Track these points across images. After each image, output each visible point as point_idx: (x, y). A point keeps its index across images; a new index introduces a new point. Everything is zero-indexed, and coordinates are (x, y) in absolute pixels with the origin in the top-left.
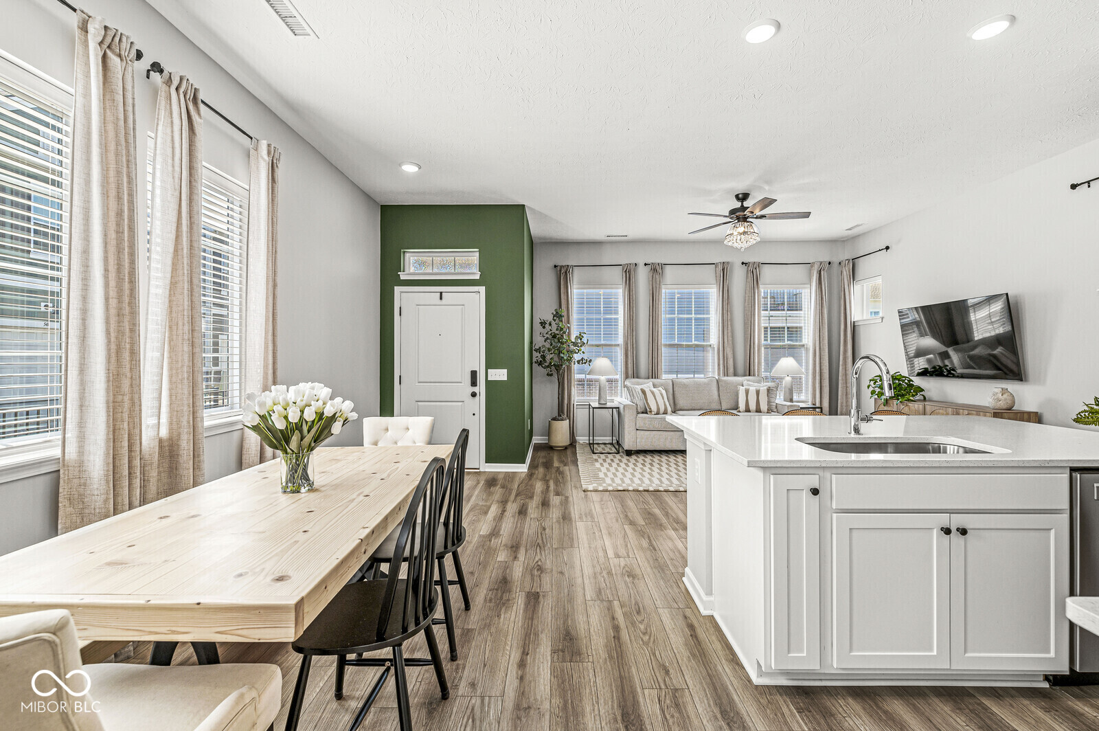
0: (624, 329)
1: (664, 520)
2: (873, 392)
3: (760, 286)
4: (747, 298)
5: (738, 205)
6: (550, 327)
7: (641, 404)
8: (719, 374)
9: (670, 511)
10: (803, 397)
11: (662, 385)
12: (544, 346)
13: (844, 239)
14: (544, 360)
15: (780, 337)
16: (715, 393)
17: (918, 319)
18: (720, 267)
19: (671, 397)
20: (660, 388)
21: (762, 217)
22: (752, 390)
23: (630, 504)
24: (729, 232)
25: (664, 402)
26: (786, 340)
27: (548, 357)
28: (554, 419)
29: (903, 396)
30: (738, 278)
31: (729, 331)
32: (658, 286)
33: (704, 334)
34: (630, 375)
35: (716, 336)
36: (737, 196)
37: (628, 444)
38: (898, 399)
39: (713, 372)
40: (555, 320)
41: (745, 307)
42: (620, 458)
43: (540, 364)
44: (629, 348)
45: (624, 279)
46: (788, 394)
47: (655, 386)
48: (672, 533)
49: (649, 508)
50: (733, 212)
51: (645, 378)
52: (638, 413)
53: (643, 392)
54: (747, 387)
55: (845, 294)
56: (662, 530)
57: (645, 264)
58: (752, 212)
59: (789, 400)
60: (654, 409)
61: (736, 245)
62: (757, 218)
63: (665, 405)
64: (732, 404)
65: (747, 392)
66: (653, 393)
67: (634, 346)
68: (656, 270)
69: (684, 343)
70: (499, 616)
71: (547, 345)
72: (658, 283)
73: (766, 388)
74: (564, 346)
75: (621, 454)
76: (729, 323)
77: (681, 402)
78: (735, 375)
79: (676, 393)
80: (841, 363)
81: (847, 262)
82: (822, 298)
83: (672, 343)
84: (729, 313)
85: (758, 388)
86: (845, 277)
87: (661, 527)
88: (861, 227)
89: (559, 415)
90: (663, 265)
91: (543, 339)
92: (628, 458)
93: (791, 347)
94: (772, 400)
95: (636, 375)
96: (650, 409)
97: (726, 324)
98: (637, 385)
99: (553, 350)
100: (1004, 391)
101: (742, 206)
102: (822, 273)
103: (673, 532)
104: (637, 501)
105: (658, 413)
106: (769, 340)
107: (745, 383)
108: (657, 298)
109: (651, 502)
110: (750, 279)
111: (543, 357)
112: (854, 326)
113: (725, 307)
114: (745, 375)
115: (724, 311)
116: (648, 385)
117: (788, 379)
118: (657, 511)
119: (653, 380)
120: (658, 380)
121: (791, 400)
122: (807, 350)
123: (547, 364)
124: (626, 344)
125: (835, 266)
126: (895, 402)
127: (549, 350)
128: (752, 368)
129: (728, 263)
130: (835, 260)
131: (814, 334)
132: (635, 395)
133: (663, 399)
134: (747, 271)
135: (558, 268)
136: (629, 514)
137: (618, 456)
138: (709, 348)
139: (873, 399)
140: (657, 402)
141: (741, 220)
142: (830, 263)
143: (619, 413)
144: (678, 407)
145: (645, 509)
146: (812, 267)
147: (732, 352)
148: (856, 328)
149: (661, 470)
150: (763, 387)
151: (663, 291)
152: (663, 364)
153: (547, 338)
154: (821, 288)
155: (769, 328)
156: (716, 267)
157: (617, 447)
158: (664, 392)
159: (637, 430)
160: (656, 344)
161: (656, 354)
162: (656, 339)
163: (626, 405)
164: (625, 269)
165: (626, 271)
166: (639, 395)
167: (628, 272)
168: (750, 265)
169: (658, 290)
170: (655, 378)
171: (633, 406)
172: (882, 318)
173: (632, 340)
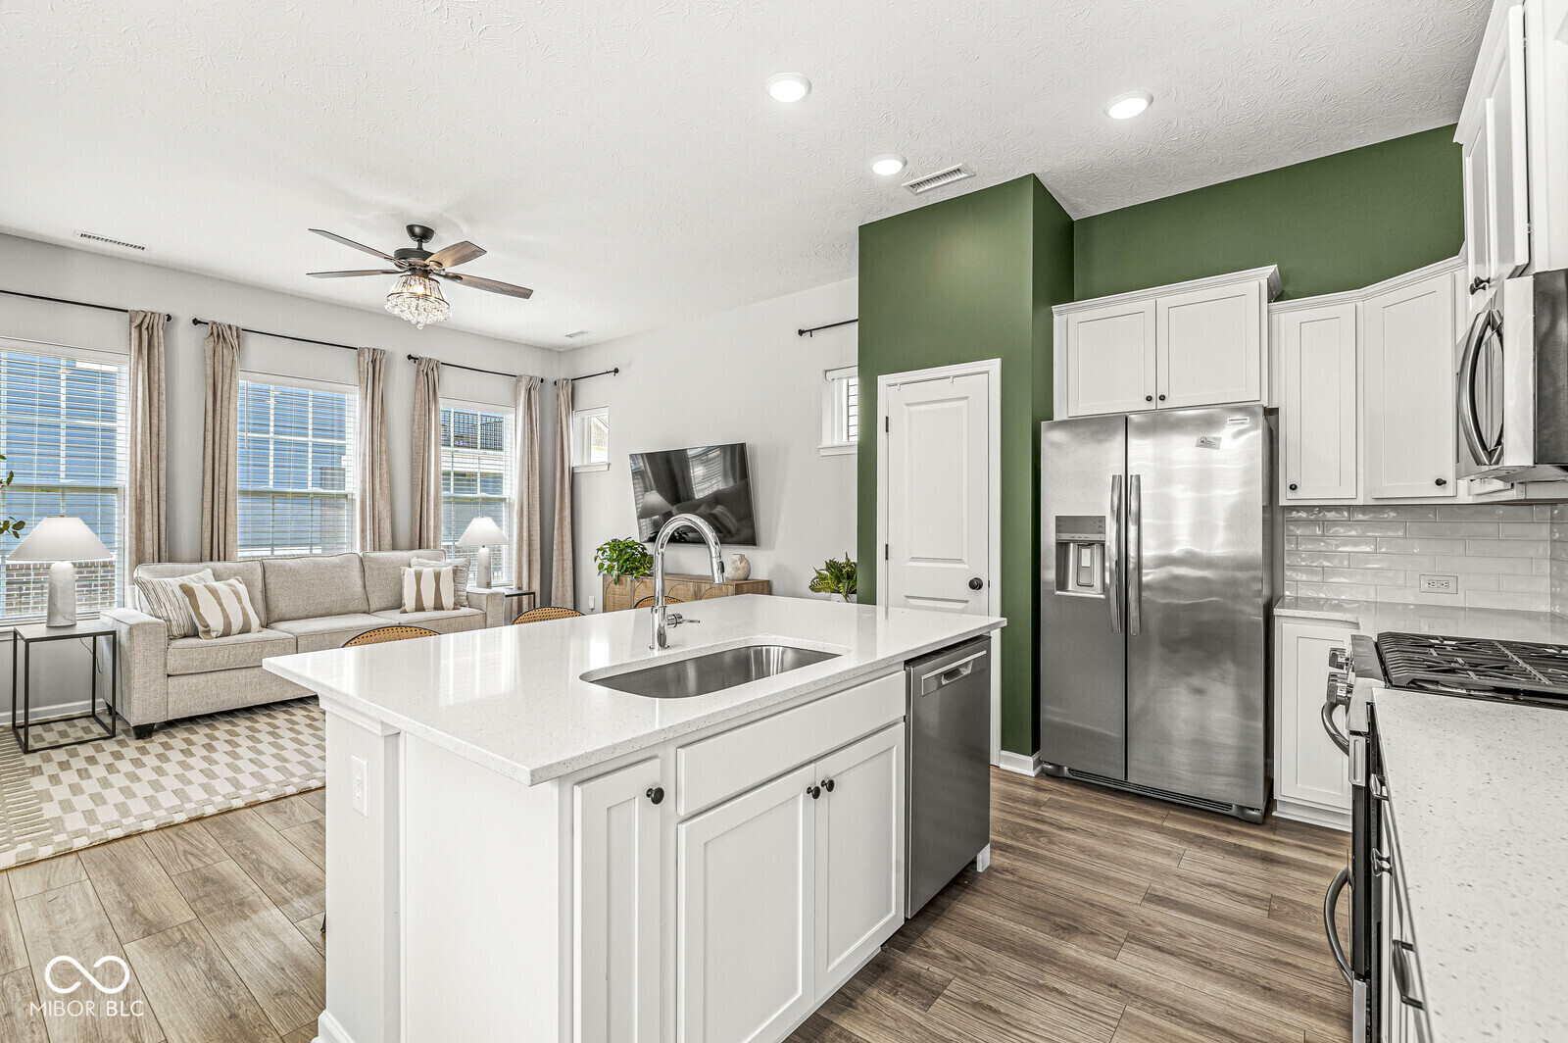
0: (134, 454)
1: (248, 887)
2: (601, 566)
3: (440, 400)
4: (417, 417)
5: (413, 245)
7: (179, 618)
8: (363, 548)
9: (264, 856)
10: (504, 580)
11: (236, 574)
13: (562, 350)
15: (469, 485)
16: (359, 582)
17: (643, 468)
18: (367, 357)
19: (259, 596)
20: (232, 581)
21: (456, 277)
22: (428, 572)
23: (148, 870)
24: (393, 289)
25: (243, 608)
26: (479, 489)
29: (637, 568)
30: (401, 383)
31: (384, 471)
32: (227, 372)
33: (331, 473)
34: (148, 556)
35: (358, 480)
36: (410, 228)
37: (138, 713)
38: (632, 574)
39: (352, 544)
41: (412, 432)
42: (117, 748)
44: (148, 497)
45: (136, 342)
46: (483, 576)
47: (217, 577)
48: (273, 916)
49: (207, 865)
50: (403, 254)
51: (192, 561)
52: (172, 638)
53: (188, 591)
54: (419, 568)
55: (562, 428)
56: (246, 918)
57: (196, 322)
58: (439, 264)
59: (484, 584)
60: (216, 623)
61: (407, 316)
62: (446, 276)
63: (245, 614)
64: (391, 600)
65: (418, 576)
66: (213, 592)
67: (163, 492)
68: (222, 338)
69: (290, 490)
72: (229, 364)
73: (450, 568)
75: (122, 737)
76: (384, 457)
77: (282, 604)
78: (394, 547)
79: (271, 586)
80: (556, 526)
81: (565, 382)
82: (532, 430)
83: (262, 488)
84: (383, 440)
85: (437, 569)
86: (563, 404)
87: (241, 908)
88: (584, 337)
90: (241, 332)
92: (141, 743)
93: (487, 501)
94: (461, 587)
95: (166, 553)
96: (207, 626)
97: (377, 458)
98: (169, 579)
100: (742, 558)
101: (420, 248)
102: (532, 392)
103: (275, 911)
104: (167, 854)
105: (226, 633)
106: (452, 489)
107: (413, 561)
108: (226, 396)
109: (212, 845)
110: (422, 385)
112: (573, 474)
113: (377, 428)
114: (412, 548)
115: (375, 436)
116: (200, 576)
117: (484, 552)
118: (228, 867)
119: (216, 565)
120: (226, 564)
121: (489, 585)
122: (510, 506)
124: (139, 488)
125: (549, 384)
126: (629, 578)
128: (425, 535)
129: (383, 352)
130: (550, 378)
131: (521, 483)
132: (163, 599)
133: (240, 601)
134: (418, 372)
136: (143, 904)
137: (110, 746)
138: (343, 501)
139: (601, 577)
140: (223, 610)
141: (418, 272)
142: (542, 381)
143: (115, 645)
144: (275, 615)
145: (194, 871)
146: (518, 381)
147: (388, 508)
148: (576, 476)
149: (235, 756)
150: (446, 566)
151: (242, 383)
152: (238, 531)
154: (531, 415)
155: (452, 474)
156: (359, 355)
157: (108, 720)
158: (242, 589)
159: (168, 676)
160: (222, 490)
161: (222, 511)
162: (223, 478)
163: (137, 625)
164: (138, 322)
165: (140, 326)
166: (174, 600)
167: (147, 328)
168: (424, 362)
169: (228, 381)
170: (219, 560)
171: (159, 624)
172: (609, 465)
173: (155, 481)
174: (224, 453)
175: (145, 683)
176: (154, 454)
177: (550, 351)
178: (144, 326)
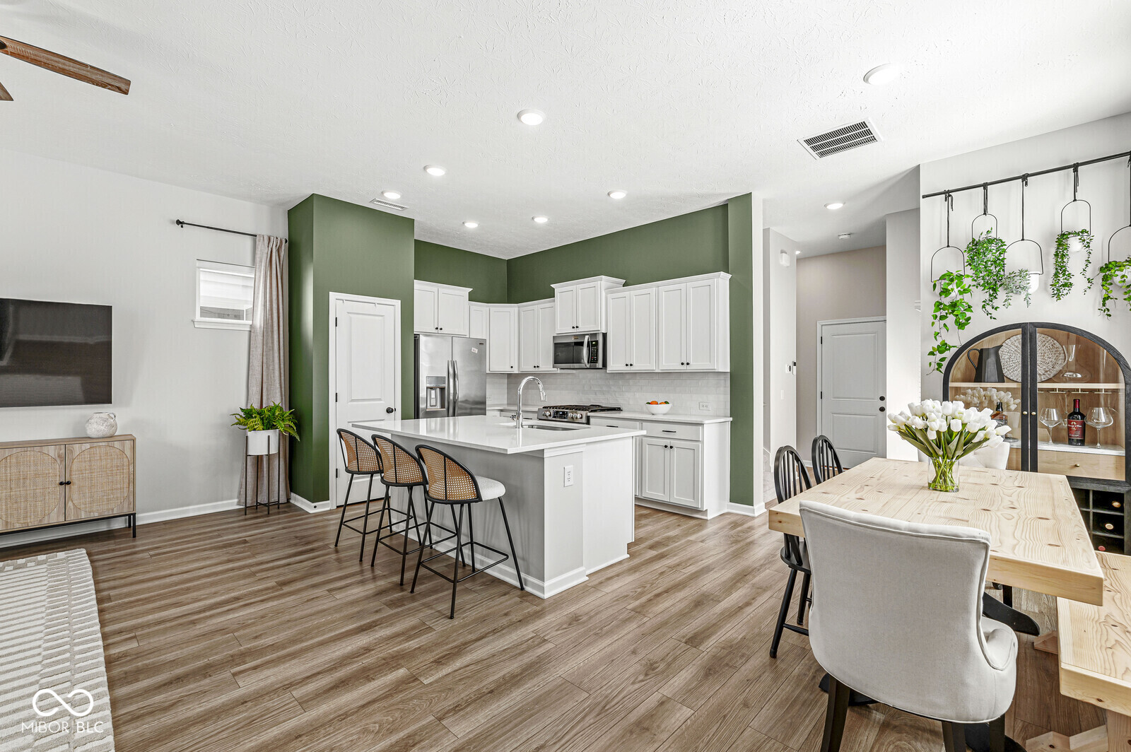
70: (744, 638)
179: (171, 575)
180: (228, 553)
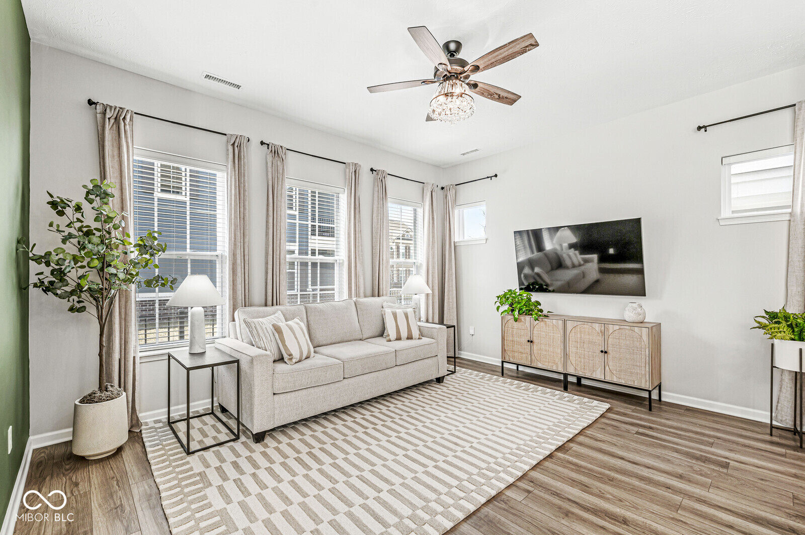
3: (388, 198)
6: (78, 215)
8: (350, 295)
12: (58, 251)
13: (445, 167)
14: (62, 280)
16: (356, 319)
18: (352, 169)
20: (296, 320)
22: (400, 312)
25: (306, 341)
27: (73, 275)
28: (89, 399)
30: (366, 186)
31: (360, 244)
37: (257, 423)
38: (531, 315)
40: (91, 202)
41: (373, 219)
42: (241, 449)
43: (48, 288)
44: (239, 261)
45: (231, 155)
51: (263, 306)
52: (273, 365)
53: (278, 329)
54: (394, 310)
55: (449, 216)
57: (262, 143)
60: (295, 352)
63: (307, 344)
65: (395, 316)
66: (291, 329)
68: (277, 154)
71: (71, 248)
72: (281, 171)
73: (412, 310)
74: (115, 252)
75: (244, 440)
76: (360, 235)
80: (446, 280)
81: (451, 186)
82: (433, 218)
84: (359, 224)
85: (404, 311)
86: (450, 201)
88: (473, 154)
89: (102, 388)
90: (287, 151)
91: (59, 237)
96: (290, 355)
97: (357, 235)
98: (261, 320)
99: (87, 260)
105: (301, 359)
108: (279, 193)
110: (379, 188)
111: (60, 274)
113: (357, 216)
114: (373, 295)
115: (356, 221)
116: (275, 316)
122: (418, 267)
123: (68, 289)
124: (234, 255)
126: (528, 318)
127: (75, 259)
129: (359, 166)
132: (261, 335)
133: (305, 336)
134: (377, 180)
135: (99, 108)
137: (236, 447)
140: (298, 343)
142: (437, 186)
143: (238, 371)
146: (424, 186)
147: (362, 268)
148: (458, 248)
150: (409, 309)
153: (70, 236)
154: (433, 208)
156: (347, 168)
159: (274, 394)
160: (278, 257)
161: (278, 271)
162: (278, 248)
163: (256, 356)
164: (232, 142)
165: (233, 144)
166: (267, 335)
167: (237, 146)
168: (380, 173)
169: (280, 183)
170: (277, 305)
171: (266, 355)
172: (487, 240)
173: (242, 250)
174: (278, 231)
175: (261, 401)
176: (242, 232)
177: (439, 167)
178: (236, 144)
179: (622, 458)
180: (691, 467)
